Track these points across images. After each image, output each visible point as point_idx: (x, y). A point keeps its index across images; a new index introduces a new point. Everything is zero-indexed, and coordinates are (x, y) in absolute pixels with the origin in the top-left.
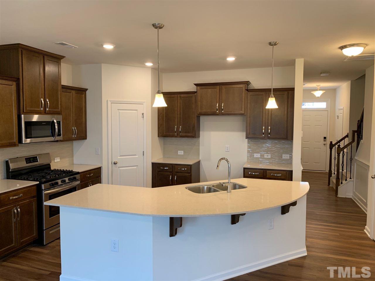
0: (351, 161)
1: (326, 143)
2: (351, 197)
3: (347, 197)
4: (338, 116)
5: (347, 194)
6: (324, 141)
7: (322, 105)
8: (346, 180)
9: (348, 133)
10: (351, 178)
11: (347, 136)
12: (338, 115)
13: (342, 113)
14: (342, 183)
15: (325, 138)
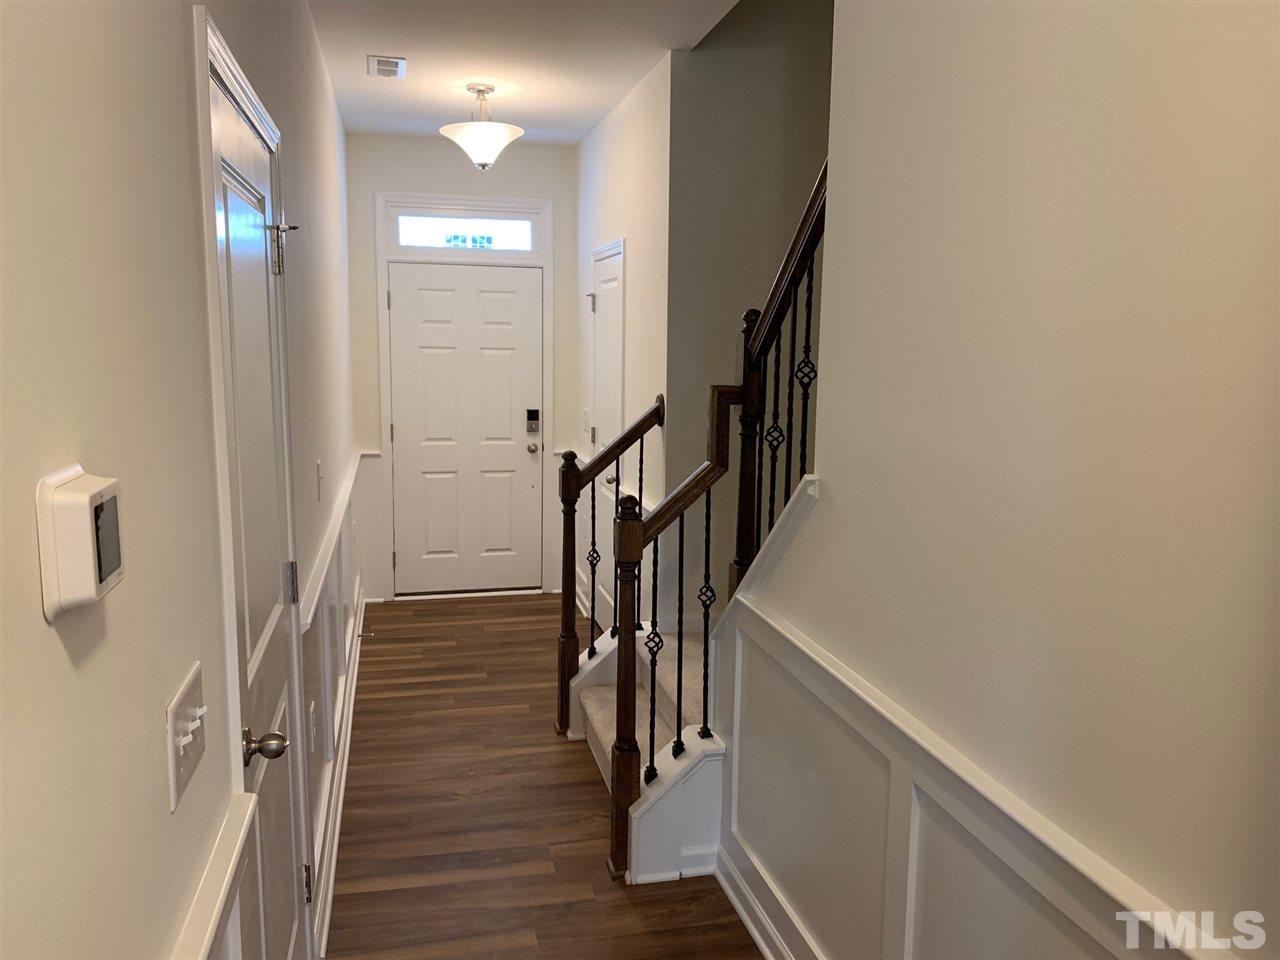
0: (706, 607)
1: (536, 440)
2: (710, 869)
3: (689, 872)
4: (594, 296)
5: (686, 852)
6: (532, 430)
7: (513, 235)
8: (679, 749)
9: (660, 399)
10: (705, 733)
11: (656, 417)
12: (592, 291)
13: (621, 278)
14: (652, 774)
15: (533, 415)
